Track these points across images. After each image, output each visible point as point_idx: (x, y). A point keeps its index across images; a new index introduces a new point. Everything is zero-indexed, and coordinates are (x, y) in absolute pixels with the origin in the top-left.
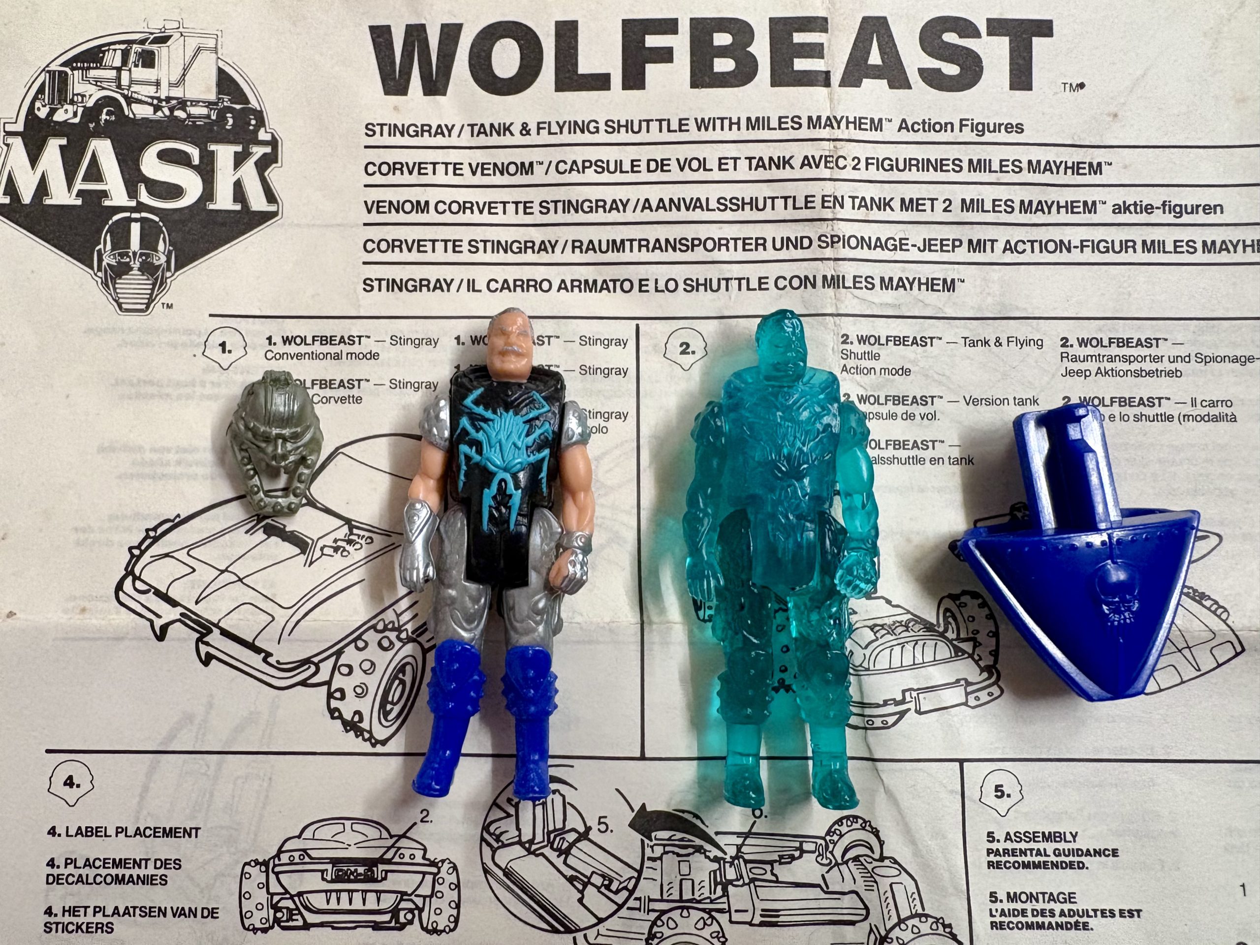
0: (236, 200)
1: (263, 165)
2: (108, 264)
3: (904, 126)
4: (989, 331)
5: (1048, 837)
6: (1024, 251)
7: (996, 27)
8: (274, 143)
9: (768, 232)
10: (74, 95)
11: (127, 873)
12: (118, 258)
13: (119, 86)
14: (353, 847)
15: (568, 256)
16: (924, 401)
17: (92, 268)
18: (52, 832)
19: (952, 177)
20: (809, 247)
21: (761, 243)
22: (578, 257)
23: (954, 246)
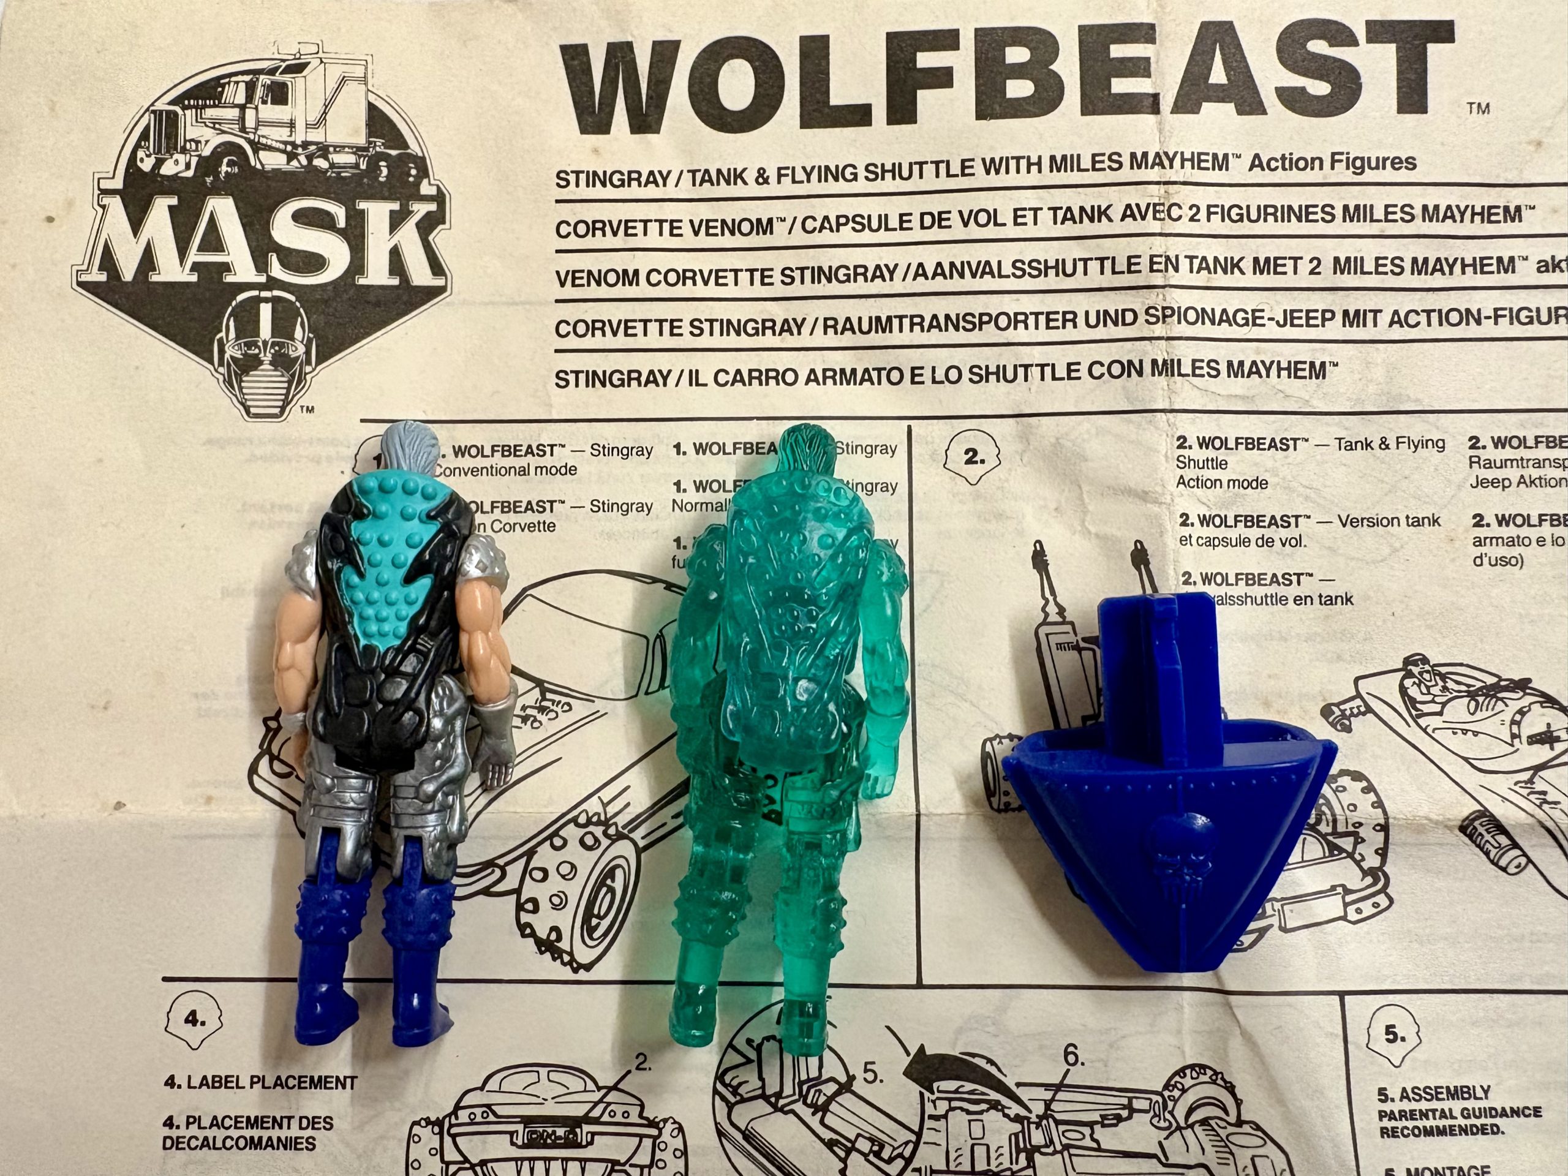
0: (392, 272)
1: (427, 226)
2: (231, 357)
3: (1257, 162)
4: (1373, 429)
5: (1455, 1093)
6: (1418, 324)
7: (1379, 31)
8: (440, 198)
9: (1080, 304)
10: (186, 141)
11: (265, 1134)
12: (244, 349)
13: (243, 129)
14: (551, 1102)
15: (820, 339)
16: (1286, 522)
17: (212, 363)
18: (171, 1082)
19: (1321, 228)
20: (1133, 323)
21: (1069, 318)
22: (831, 339)
23: (1324, 319)
